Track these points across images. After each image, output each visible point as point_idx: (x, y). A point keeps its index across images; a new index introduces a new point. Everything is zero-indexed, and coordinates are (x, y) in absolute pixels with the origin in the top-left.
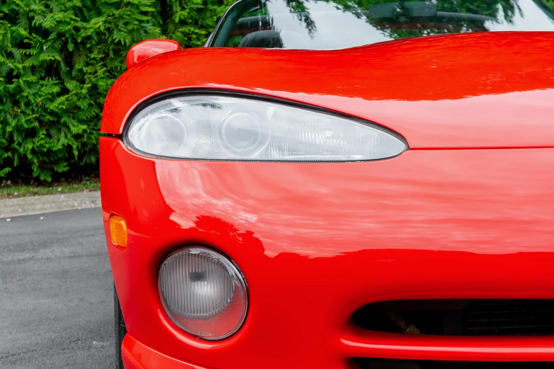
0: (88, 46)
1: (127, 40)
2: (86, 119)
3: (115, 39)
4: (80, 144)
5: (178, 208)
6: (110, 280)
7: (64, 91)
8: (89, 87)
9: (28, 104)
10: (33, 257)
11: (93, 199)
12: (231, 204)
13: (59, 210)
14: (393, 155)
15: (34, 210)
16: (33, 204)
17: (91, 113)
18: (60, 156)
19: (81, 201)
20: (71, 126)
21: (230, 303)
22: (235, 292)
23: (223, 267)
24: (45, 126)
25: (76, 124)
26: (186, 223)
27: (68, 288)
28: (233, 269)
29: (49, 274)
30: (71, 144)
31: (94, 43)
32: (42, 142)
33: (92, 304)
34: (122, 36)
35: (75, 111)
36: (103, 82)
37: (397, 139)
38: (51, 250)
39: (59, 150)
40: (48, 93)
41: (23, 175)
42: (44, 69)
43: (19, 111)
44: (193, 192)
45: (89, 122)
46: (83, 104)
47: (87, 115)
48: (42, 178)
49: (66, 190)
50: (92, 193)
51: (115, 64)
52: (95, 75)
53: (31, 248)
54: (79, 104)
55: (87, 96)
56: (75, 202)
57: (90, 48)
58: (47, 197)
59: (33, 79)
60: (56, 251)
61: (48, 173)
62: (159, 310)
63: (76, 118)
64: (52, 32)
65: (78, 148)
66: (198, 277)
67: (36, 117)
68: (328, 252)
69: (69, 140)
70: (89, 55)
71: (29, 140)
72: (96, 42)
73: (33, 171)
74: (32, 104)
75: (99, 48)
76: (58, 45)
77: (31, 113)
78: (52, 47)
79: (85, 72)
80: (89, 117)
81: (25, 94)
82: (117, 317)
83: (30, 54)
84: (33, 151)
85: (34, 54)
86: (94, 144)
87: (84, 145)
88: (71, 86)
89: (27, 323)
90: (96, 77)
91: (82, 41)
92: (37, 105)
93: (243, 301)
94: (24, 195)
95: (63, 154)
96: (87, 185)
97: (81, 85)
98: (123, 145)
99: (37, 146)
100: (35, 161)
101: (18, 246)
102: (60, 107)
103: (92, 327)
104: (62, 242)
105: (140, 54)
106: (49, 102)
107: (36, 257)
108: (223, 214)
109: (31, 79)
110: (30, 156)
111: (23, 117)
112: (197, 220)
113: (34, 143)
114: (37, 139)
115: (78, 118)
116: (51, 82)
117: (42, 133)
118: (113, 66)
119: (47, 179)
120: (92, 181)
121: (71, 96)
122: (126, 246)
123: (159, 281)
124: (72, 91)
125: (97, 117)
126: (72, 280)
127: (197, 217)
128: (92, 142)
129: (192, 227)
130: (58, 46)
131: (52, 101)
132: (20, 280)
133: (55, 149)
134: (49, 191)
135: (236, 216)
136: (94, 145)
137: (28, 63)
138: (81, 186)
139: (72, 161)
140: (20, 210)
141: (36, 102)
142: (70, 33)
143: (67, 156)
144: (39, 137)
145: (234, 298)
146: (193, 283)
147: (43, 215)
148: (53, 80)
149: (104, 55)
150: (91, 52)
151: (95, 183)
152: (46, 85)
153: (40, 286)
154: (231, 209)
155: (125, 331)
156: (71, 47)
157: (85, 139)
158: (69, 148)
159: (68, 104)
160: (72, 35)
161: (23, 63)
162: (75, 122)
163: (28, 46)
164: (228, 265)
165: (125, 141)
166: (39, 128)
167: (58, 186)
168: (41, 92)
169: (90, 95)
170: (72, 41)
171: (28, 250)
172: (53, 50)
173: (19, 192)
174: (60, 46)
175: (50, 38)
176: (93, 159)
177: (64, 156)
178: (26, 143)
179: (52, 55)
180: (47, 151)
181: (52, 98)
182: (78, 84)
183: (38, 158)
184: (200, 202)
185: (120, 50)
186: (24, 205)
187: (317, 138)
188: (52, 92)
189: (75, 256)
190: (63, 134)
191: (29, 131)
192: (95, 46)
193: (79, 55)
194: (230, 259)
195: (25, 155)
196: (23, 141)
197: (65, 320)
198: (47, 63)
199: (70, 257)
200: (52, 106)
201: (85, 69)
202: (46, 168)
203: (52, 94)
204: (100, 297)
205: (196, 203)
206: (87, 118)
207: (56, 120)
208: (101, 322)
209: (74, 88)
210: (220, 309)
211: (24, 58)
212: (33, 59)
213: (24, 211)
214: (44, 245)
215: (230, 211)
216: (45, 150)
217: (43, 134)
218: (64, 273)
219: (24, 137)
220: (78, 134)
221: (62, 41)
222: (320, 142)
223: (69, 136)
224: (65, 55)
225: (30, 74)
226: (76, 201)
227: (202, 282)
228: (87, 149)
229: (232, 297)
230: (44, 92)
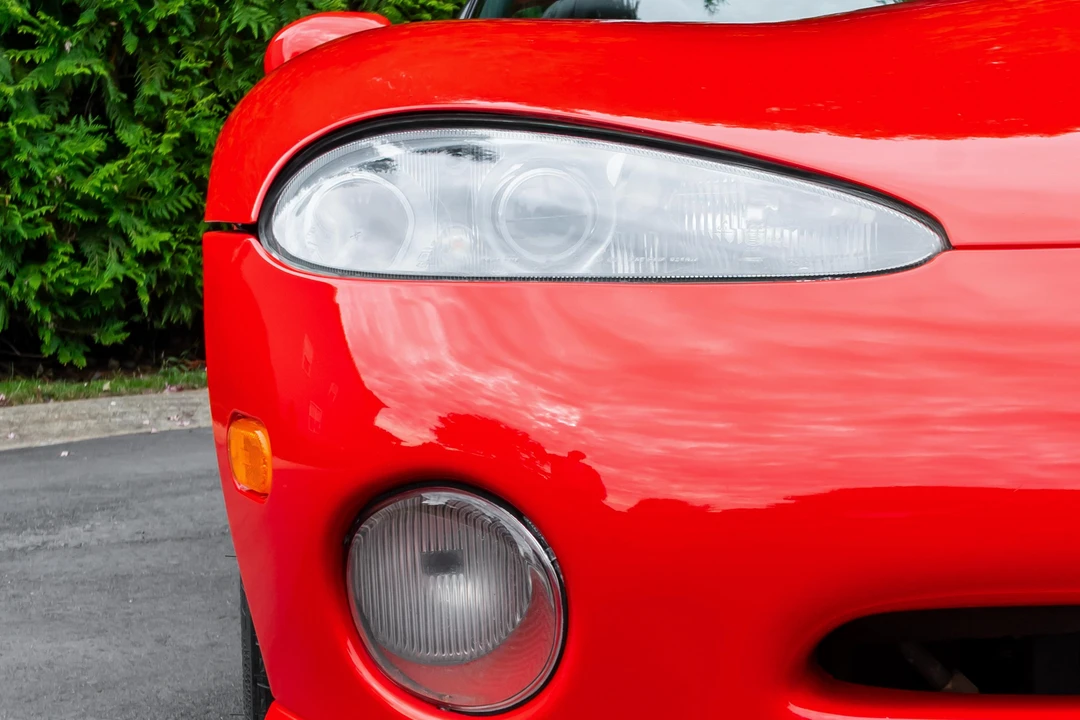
0: (173, 40)
1: (265, 27)
2: (168, 216)
3: (236, 25)
4: (154, 278)
5: (394, 398)
6: (230, 595)
7: (116, 150)
8: (175, 138)
9: (28, 182)
10: (44, 543)
11: (187, 409)
12: (515, 382)
13: (106, 435)
14: (912, 262)
15: (46, 435)
16: (42, 421)
17: (179, 202)
18: (108, 305)
19: (159, 414)
20: (132, 234)
21: (523, 625)
22: (533, 599)
23: (504, 534)
24: (71, 235)
25: (145, 229)
26: (412, 433)
27: (128, 614)
28: (527, 540)
29: (83, 583)
30: (133, 276)
31: (186, 33)
32: (63, 272)
33: (187, 650)
34: (254, 18)
35: (142, 199)
36: (209, 127)
37: (921, 226)
38: (88, 527)
39: (104, 291)
40: (78, 156)
41: (18, 353)
42: (67, 99)
43: (9, 197)
44: (427, 358)
45: (175, 223)
46: (161, 181)
47: (170, 207)
48: (64, 360)
49: (123, 389)
50: (183, 394)
51: (236, 83)
52: (190, 111)
53: (39, 522)
54: (151, 179)
55: (171, 161)
56: (144, 416)
57: (178, 46)
58: (75, 403)
59: (40, 121)
60: (100, 529)
61: (77, 348)
62: (349, 643)
63: (145, 213)
64: (84, 9)
65: (149, 286)
66: (443, 563)
67: (48, 212)
68: (755, 497)
69: (129, 268)
70: (173, 62)
71: (32, 268)
72: (190, 30)
73: (42, 342)
74: (39, 182)
75: (199, 47)
76: (100, 40)
77: (35, 205)
78: (86, 45)
79: (166, 103)
80: (176, 212)
81: (22, 158)
82: (250, 667)
83: (32, 61)
84: (42, 295)
85: (44, 60)
86: (188, 276)
87: (164, 278)
88: (132, 137)
89: (32, 696)
90: (193, 114)
91: (158, 30)
92: (50, 183)
93: (552, 619)
94: (21, 401)
95: (113, 302)
96: (172, 374)
97: (157, 136)
98: (259, 247)
99: (51, 283)
100: (48, 318)
101: (8, 519)
102: (106, 187)
103: (187, 705)
104: (113, 509)
105: (297, 49)
106: (80, 176)
107: (51, 544)
108: (498, 406)
109: (36, 121)
110: (34, 308)
111: (16, 212)
112: (439, 425)
113: (44, 275)
114: (52, 266)
115: (150, 215)
116: (84, 127)
117: (63, 251)
118: (233, 90)
119: (75, 362)
120: (183, 367)
121: (133, 161)
122: (269, 491)
123: (349, 574)
124: (134, 150)
125: (195, 213)
126: (139, 595)
127: (441, 419)
128: (183, 271)
129: (427, 442)
130: (101, 42)
131: (86, 174)
132: (14, 596)
133: (94, 289)
134: (81, 390)
135: (528, 410)
136: (189, 280)
137: (27, 84)
138: (159, 378)
139: (137, 318)
140: (12, 436)
141: (47, 177)
142: (129, 10)
143: (124, 306)
144: (55, 260)
145: (530, 612)
146: (432, 577)
147: (66, 446)
148: (87, 123)
149: (211, 62)
150: (179, 56)
151: (190, 370)
152: (72, 136)
153: (61, 611)
154: (514, 394)
155: (270, 699)
156: (130, 44)
157: (167, 265)
158: (128, 286)
159: (124, 180)
160: (133, 15)
161: (16, 82)
162: (141, 225)
163: (28, 42)
164: (516, 529)
165: (264, 240)
166: (55, 238)
167: (101, 378)
168: (60, 151)
169: (177, 160)
170: (132, 30)
171: (33, 528)
172: (87, 52)
173: (8, 393)
174: (104, 42)
175: (79, 23)
176: (187, 313)
177: (117, 306)
178: (25, 276)
179: (87, 64)
180: (75, 294)
181: (87, 166)
182: (148, 132)
183: (53, 311)
184: (443, 379)
185: (249, 51)
186: (20, 425)
187: (727, 225)
188: (86, 153)
189: (145, 541)
190: (113, 254)
191: (32, 246)
192: (189, 42)
193: (151, 64)
194: (520, 516)
195: (23, 305)
196: (17, 271)
197: (124, 689)
198: (73, 82)
199: (133, 543)
200: (87, 187)
201: (164, 97)
202: (73, 337)
203: (86, 157)
204: (206, 634)
205: (434, 383)
206: (171, 213)
207: (96, 220)
208: (211, 692)
209: (138, 142)
210: (497, 642)
211: (18, 73)
212: (40, 72)
213: (22, 438)
214: (72, 516)
215: (515, 400)
216: (71, 291)
217: (65, 254)
218: (119, 580)
219: (20, 261)
220: (149, 252)
221: (110, 28)
222: (736, 236)
223: (128, 258)
224: (116, 63)
225: (33, 109)
226: (146, 412)
227: (454, 576)
228: (173, 288)
229: (525, 610)
230: (67, 153)
